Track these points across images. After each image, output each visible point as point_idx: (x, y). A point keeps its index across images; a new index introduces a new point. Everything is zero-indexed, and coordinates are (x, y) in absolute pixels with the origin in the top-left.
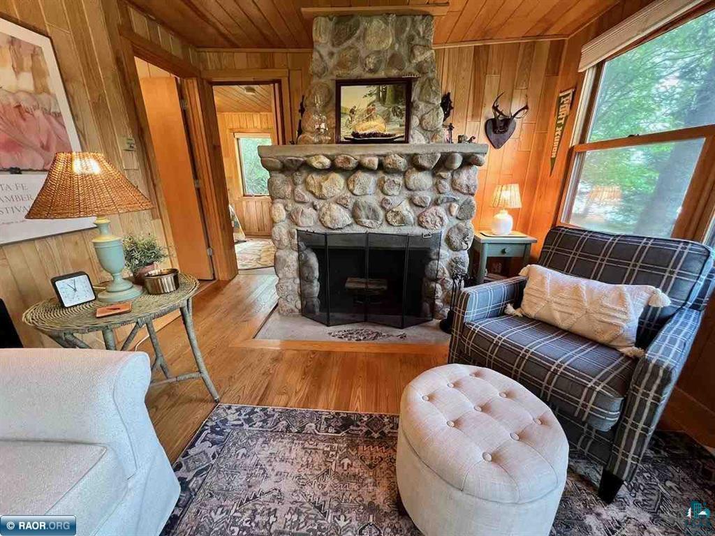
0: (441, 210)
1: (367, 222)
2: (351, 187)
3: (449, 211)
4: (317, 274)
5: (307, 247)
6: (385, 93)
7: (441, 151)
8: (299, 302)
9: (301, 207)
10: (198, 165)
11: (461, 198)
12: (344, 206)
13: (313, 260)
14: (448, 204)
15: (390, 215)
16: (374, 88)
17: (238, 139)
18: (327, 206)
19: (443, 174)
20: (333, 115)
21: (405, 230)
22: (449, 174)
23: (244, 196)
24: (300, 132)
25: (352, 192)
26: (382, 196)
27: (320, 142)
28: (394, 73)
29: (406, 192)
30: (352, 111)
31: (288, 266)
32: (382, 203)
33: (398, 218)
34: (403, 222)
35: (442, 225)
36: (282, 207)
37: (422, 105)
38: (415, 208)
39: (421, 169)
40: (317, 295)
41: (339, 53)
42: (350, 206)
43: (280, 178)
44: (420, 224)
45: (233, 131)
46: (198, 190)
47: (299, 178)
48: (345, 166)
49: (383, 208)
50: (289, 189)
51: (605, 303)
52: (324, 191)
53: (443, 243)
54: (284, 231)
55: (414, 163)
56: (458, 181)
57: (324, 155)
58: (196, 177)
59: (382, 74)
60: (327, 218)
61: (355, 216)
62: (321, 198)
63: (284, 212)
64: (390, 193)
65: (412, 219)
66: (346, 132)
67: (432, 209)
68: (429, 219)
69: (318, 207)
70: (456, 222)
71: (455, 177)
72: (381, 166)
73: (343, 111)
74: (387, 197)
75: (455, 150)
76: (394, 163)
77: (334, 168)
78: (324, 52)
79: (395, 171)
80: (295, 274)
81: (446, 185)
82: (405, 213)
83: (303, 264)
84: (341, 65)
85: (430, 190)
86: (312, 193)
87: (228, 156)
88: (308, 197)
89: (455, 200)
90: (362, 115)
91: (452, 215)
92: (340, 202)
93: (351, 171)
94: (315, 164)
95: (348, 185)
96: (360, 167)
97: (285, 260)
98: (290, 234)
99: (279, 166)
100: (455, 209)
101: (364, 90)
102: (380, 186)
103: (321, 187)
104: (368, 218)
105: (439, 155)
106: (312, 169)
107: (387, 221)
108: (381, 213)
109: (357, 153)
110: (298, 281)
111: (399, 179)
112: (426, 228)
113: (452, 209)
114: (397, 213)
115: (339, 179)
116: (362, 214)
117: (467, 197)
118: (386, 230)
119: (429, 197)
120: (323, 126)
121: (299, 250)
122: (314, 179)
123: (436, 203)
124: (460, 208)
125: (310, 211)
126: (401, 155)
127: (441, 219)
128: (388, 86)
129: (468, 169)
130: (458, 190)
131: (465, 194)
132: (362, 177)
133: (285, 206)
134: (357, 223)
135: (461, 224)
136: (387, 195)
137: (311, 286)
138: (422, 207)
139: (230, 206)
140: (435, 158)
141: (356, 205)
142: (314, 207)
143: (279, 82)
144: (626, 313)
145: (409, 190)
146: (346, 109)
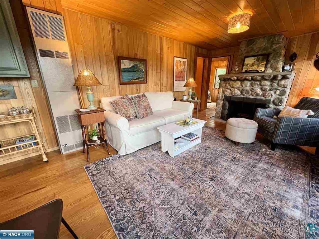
0: (272, 92)
1: (245, 94)
2: (242, 84)
3: (275, 93)
4: (227, 108)
5: (226, 100)
6: (259, 59)
7: (273, 74)
8: (221, 115)
9: (227, 89)
10: (204, 79)
11: (281, 89)
12: (239, 90)
13: (227, 104)
14: (275, 90)
15: (253, 93)
16: (256, 58)
17: (217, 70)
18: (234, 90)
19: (274, 81)
20: (241, 66)
21: (258, 97)
22: (277, 81)
23: (214, 88)
24: (231, 70)
25: (242, 86)
26: (251, 87)
27: (236, 73)
28: (264, 52)
29: (260, 86)
30: (248, 64)
31: (220, 105)
32: (251, 89)
33: (256, 94)
34: (258, 95)
35: (272, 97)
36: (221, 90)
37: (272, 61)
38: (263, 91)
39: (266, 80)
40: (226, 114)
41: (247, 49)
42: (241, 90)
43: (223, 82)
44: (263, 96)
45: (216, 67)
46: (202, 85)
47: (228, 82)
48: (241, 79)
49: (251, 91)
50: (224, 85)
51: (294, 113)
52: (234, 85)
53: (271, 103)
54: (221, 95)
55: (263, 78)
56: (280, 84)
57: (235, 76)
58: (202, 82)
59: (260, 53)
60: (233, 93)
61: (242, 93)
62: (233, 87)
63: (222, 91)
64: (254, 86)
65: (261, 94)
66: (244, 70)
67: (269, 92)
68: (267, 95)
69: (231, 90)
70: (278, 96)
71: (279, 82)
72: (252, 79)
73: (245, 64)
74: (253, 88)
75: (278, 74)
76: (256, 78)
77: (238, 80)
78: (243, 49)
79: (257, 80)
80: (221, 107)
81: (276, 85)
82: (258, 92)
83: (224, 104)
84: (247, 52)
85: (269, 86)
86: (230, 86)
87: (212, 75)
88: (229, 87)
89: (278, 89)
90: (250, 65)
91: (276, 94)
92: (238, 89)
93: (242, 80)
94: (232, 79)
95: (241, 84)
96: (245, 79)
97: (219, 103)
98: (222, 96)
99: (223, 79)
100: (278, 92)
101: (253, 58)
102: (251, 85)
103: (233, 84)
104: (246, 93)
105: (272, 76)
106: (231, 80)
107: (252, 94)
108: (250, 92)
109: (244, 76)
110: (221, 109)
111: (258, 83)
112: (265, 97)
113: (276, 92)
114: (255, 92)
115: (239, 83)
116: (244, 92)
117: (283, 88)
118: (251, 97)
119: (268, 88)
120: (237, 69)
121: (224, 101)
122: (231, 83)
123: (270, 90)
124: (280, 92)
125: (229, 91)
126: (259, 76)
127: (272, 95)
128: (261, 56)
129: (285, 80)
130: (280, 86)
131: (282, 87)
132: (246, 82)
133: (222, 89)
134: (242, 95)
135: (280, 97)
136: (253, 87)
137: (225, 111)
138: (265, 91)
139: (209, 91)
140: (271, 76)
141: (243, 90)
142: (230, 90)
143: (231, 56)
144: (299, 116)
145: (261, 86)
146: (246, 64)
